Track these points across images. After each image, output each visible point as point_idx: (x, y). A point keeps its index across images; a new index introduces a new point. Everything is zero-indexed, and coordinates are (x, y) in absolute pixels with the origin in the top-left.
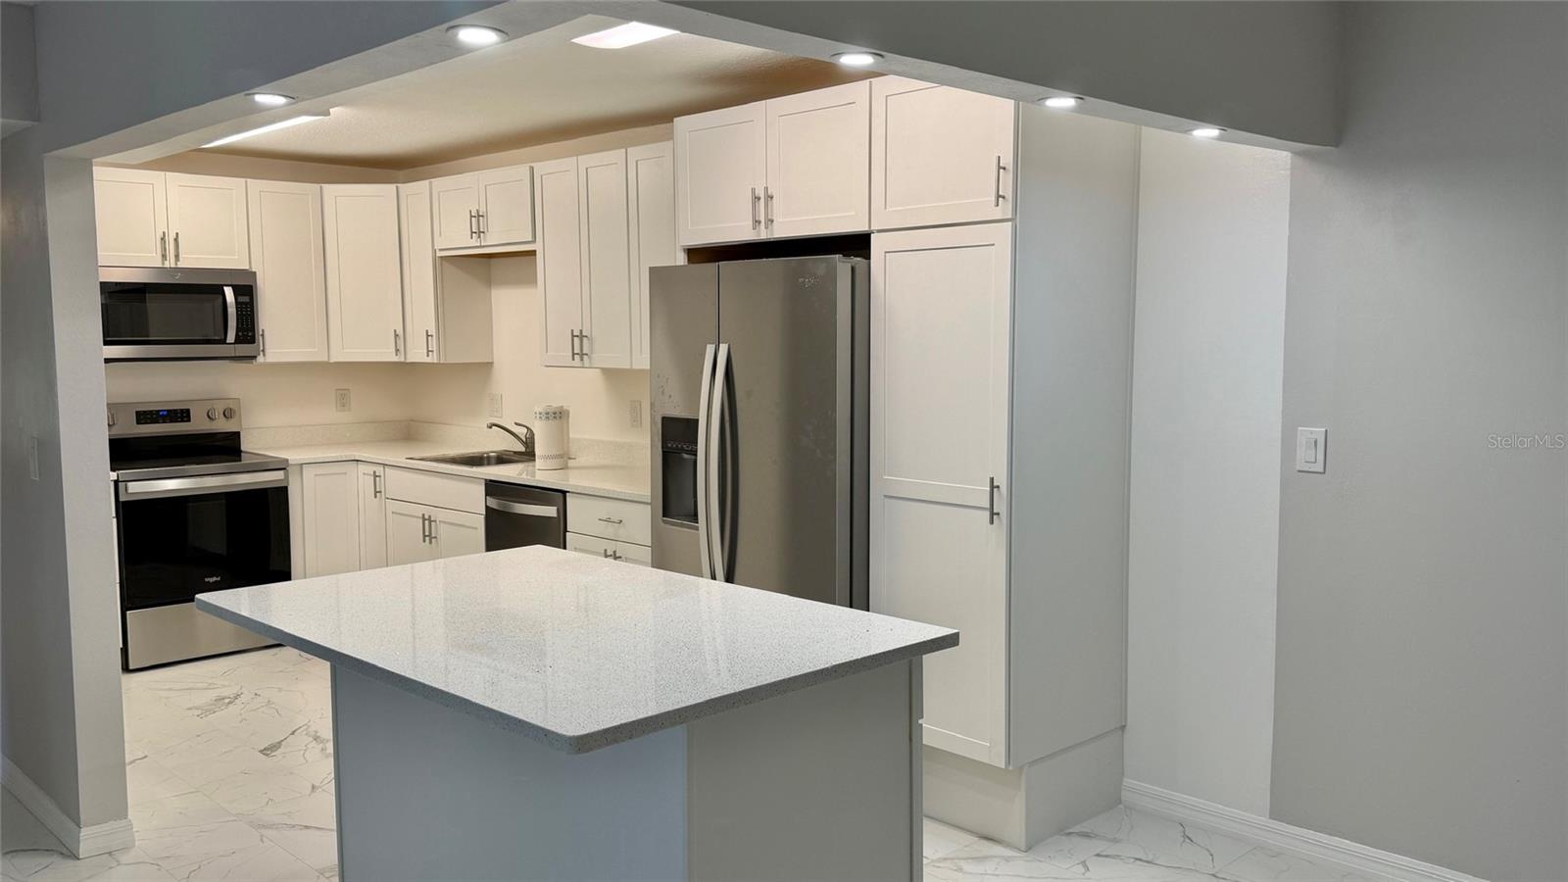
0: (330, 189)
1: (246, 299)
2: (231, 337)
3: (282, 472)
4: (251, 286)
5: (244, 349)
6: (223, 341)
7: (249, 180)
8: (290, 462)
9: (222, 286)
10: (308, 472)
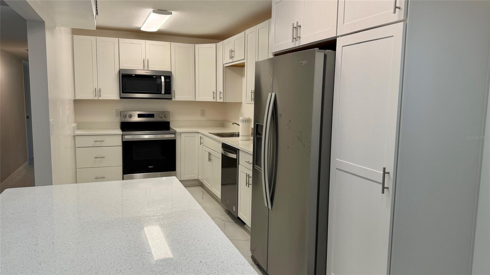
0: (198, 46)
1: (169, 80)
2: (163, 92)
3: (174, 135)
4: (170, 76)
5: (167, 96)
6: (161, 93)
7: (171, 43)
8: (177, 132)
9: (161, 76)
10: (183, 135)
